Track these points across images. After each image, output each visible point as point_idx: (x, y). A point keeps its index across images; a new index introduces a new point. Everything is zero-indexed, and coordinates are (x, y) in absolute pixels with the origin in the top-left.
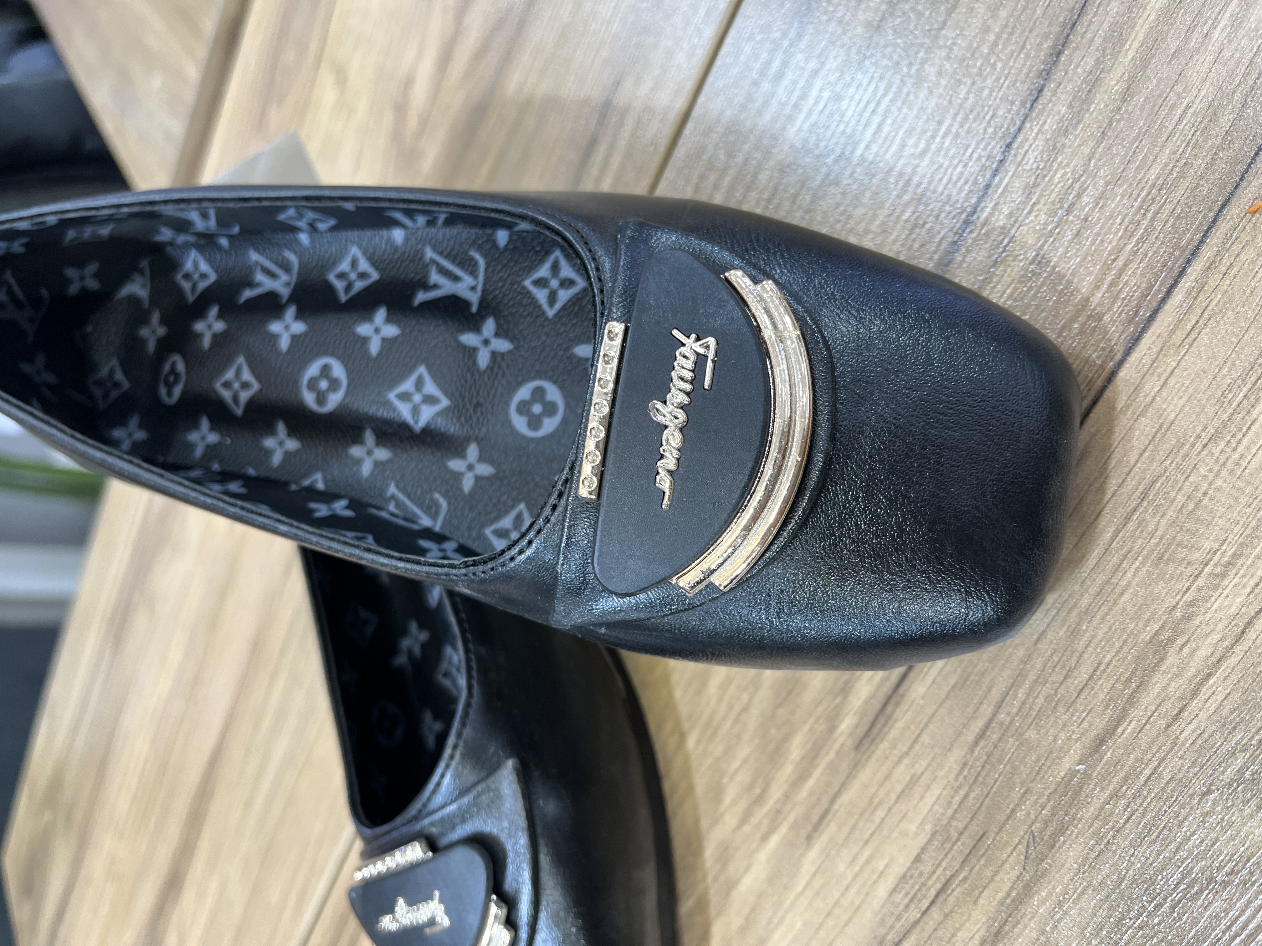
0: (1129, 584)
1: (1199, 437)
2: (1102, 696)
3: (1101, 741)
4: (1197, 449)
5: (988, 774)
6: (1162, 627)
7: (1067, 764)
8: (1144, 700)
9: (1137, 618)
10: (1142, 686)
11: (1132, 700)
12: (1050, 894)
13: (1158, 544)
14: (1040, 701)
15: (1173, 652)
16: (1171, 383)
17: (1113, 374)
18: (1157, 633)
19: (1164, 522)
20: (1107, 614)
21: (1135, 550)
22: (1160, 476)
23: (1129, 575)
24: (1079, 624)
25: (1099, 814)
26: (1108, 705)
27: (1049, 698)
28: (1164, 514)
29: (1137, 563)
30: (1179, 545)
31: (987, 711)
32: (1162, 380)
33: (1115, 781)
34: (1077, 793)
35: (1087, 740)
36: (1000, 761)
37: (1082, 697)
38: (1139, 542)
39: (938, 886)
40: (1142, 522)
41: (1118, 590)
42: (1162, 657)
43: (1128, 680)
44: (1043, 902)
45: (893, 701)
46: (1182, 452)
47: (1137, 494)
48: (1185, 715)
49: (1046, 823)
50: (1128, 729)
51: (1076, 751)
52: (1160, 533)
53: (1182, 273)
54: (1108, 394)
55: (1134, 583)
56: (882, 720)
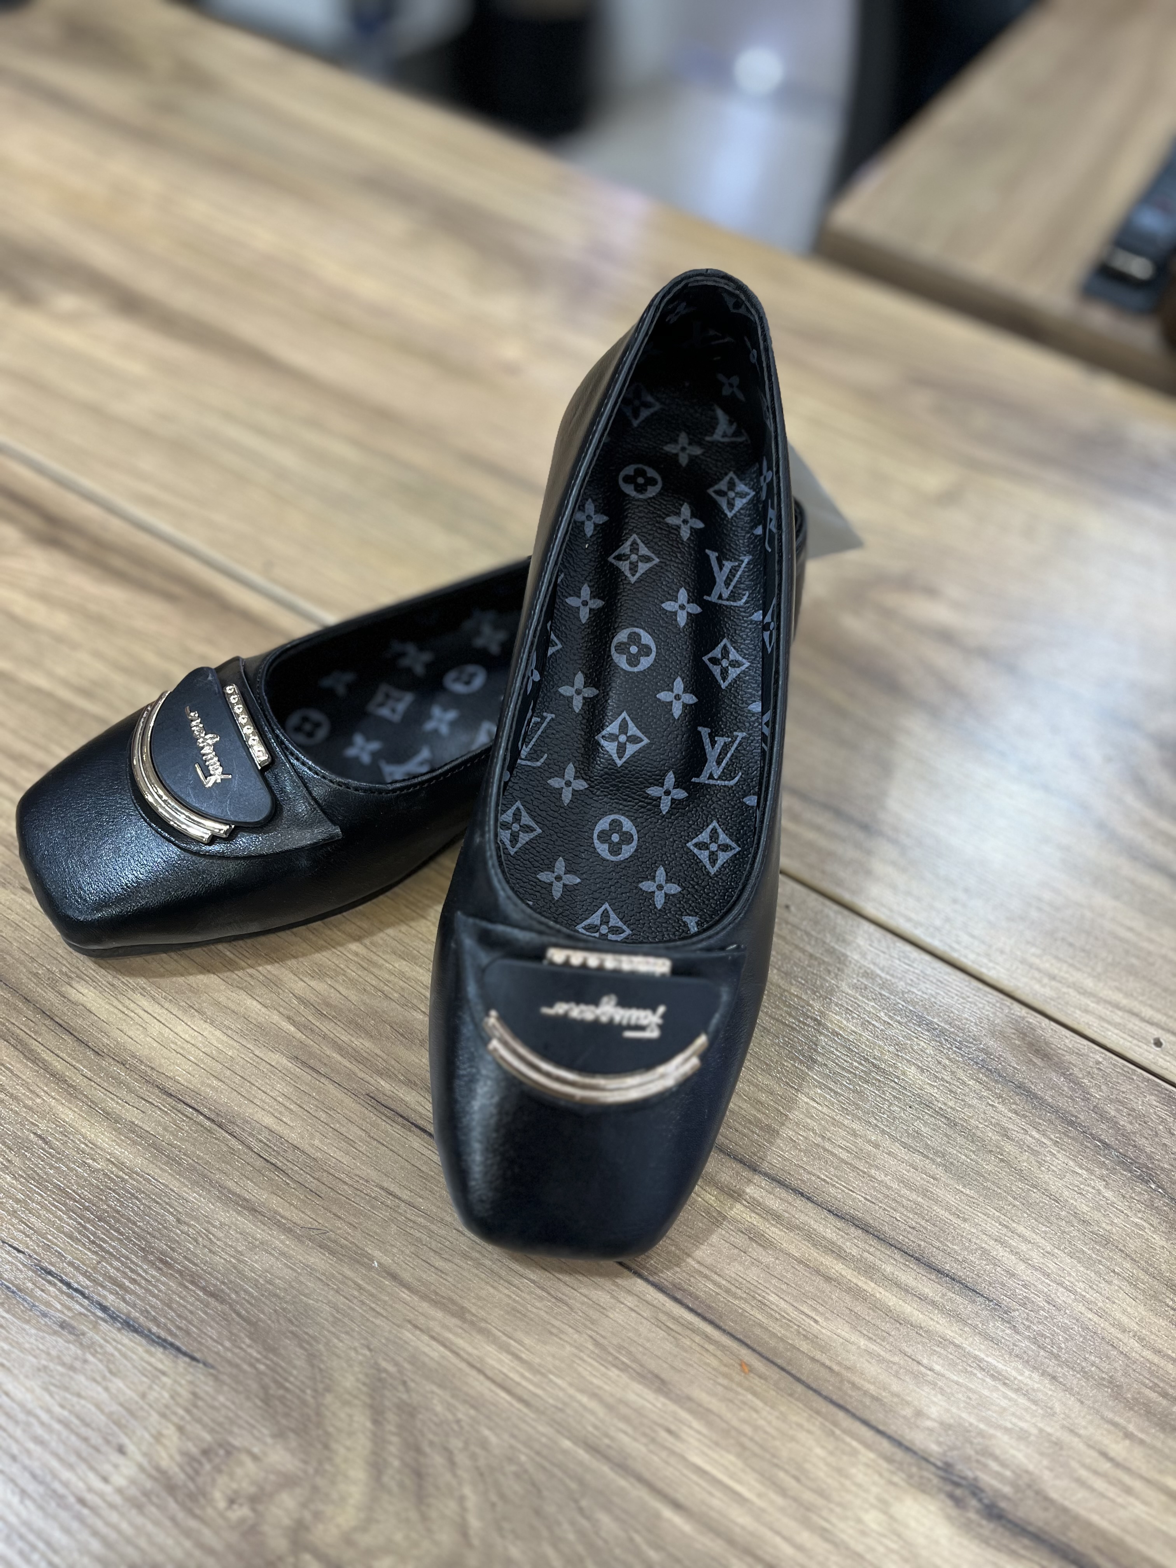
0: (500, 1292)
1: (598, 1334)
2: (424, 1276)
3: (394, 1277)
4: (589, 1332)
5: (362, 1198)
6: (474, 1315)
7: (377, 1253)
8: (425, 1305)
9: (479, 1298)
10: (435, 1303)
11: (424, 1297)
12: (288, 1246)
13: (527, 1310)
14: (418, 1235)
15: (459, 1323)
16: (633, 1314)
17: (640, 1276)
18: (469, 1312)
19: (542, 1313)
20: (480, 1278)
21: (523, 1294)
22: (571, 1309)
23: (506, 1291)
24: (471, 1259)
25: (346, 1278)
26: (419, 1281)
27: (419, 1240)
28: (547, 1312)
29: (514, 1297)
30: (528, 1324)
31: (405, 1195)
32: (636, 1308)
33: (369, 1288)
34: (358, 1262)
35: (394, 1268)
36: (373, 1207)
37: (423, 1263)
38: (528, 1297)
39: (279, 1164)
40: (541, 1298)
41: (496, 1284)
42: (453, 1315)
43: (436, 1294)
44: (282, 1242)
45: (405, 1122)
46: (588, 1323)
47: (560, 1295)
48: (418, 1332)
49: (335, 1242)
50: (405, 1295)
51: (387, 1260)
52: (534, 1310)
53: (704, 1318)
54: (626, 1272)
55: (501, 1295)
56: (390, 1114)
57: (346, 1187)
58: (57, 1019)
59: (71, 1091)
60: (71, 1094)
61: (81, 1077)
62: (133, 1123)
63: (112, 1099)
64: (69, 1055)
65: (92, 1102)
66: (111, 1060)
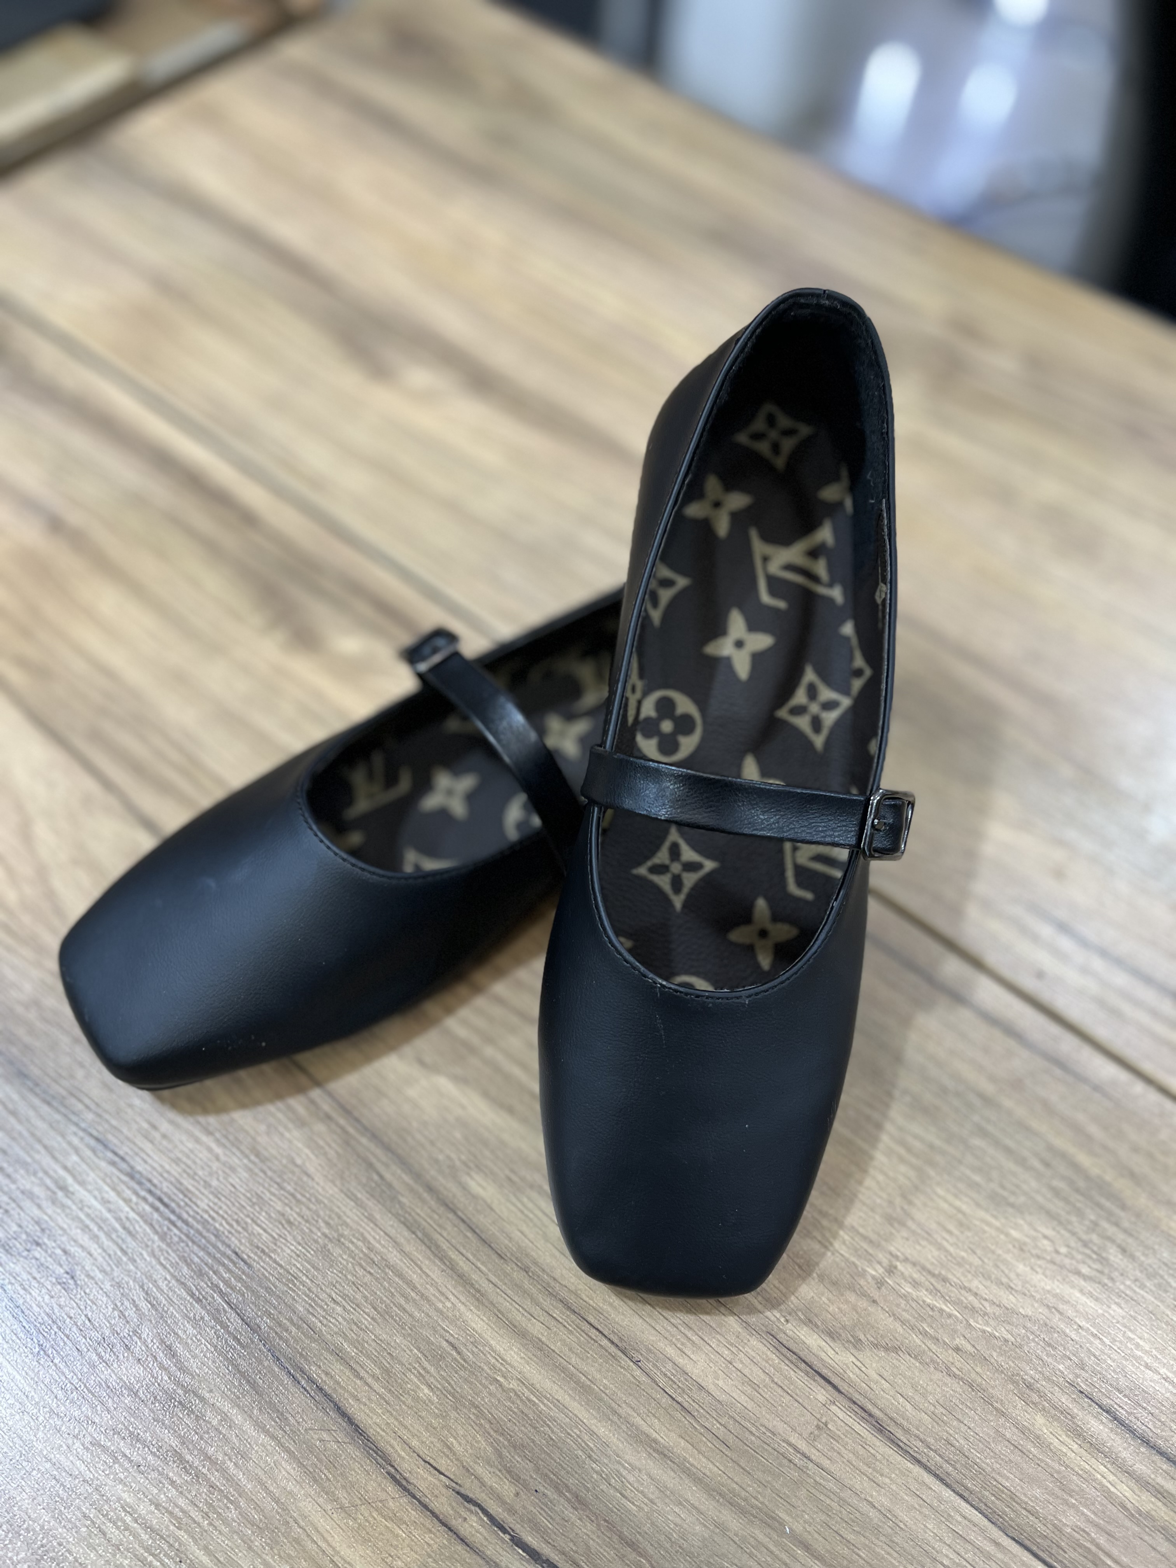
57: (753, 1438)
58: (460, 1214)
59: (479, 1298)
60: (478, 1300)
61: (487, 1282)
62: (540, 1340)
63: (518, 1310)
64: (474, 1255)
65: (499, 1311)
66: (514, 1266)
